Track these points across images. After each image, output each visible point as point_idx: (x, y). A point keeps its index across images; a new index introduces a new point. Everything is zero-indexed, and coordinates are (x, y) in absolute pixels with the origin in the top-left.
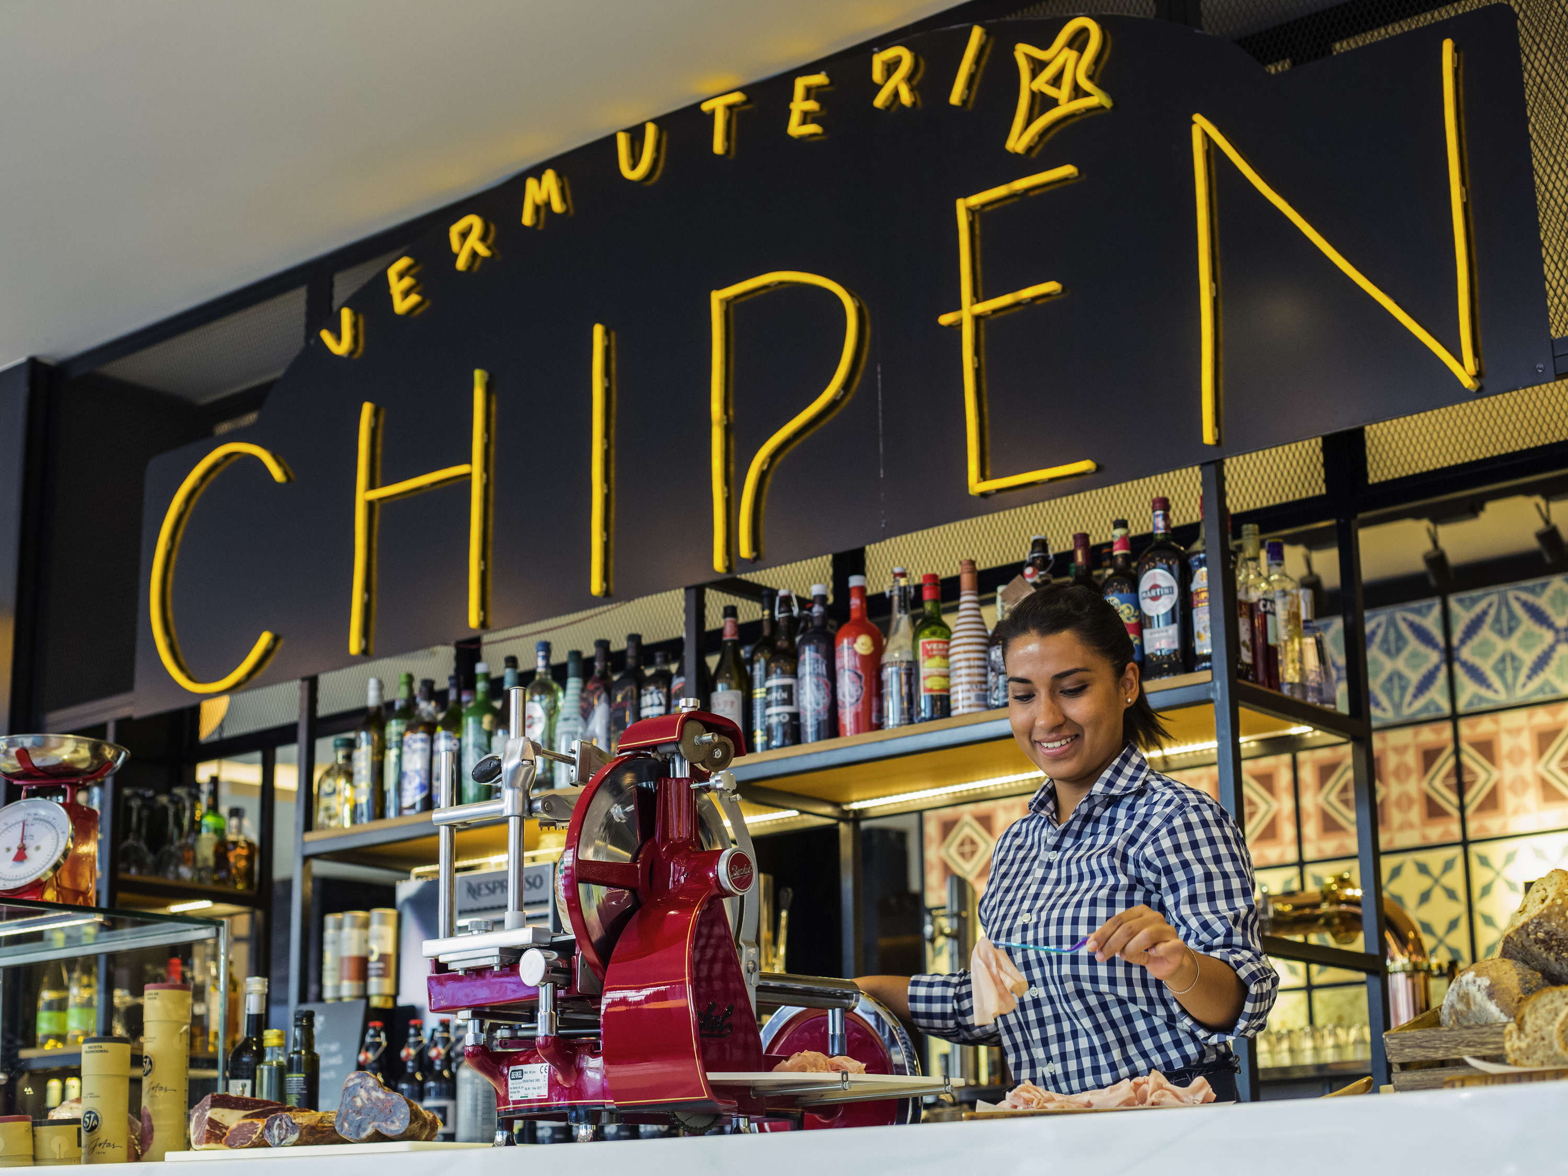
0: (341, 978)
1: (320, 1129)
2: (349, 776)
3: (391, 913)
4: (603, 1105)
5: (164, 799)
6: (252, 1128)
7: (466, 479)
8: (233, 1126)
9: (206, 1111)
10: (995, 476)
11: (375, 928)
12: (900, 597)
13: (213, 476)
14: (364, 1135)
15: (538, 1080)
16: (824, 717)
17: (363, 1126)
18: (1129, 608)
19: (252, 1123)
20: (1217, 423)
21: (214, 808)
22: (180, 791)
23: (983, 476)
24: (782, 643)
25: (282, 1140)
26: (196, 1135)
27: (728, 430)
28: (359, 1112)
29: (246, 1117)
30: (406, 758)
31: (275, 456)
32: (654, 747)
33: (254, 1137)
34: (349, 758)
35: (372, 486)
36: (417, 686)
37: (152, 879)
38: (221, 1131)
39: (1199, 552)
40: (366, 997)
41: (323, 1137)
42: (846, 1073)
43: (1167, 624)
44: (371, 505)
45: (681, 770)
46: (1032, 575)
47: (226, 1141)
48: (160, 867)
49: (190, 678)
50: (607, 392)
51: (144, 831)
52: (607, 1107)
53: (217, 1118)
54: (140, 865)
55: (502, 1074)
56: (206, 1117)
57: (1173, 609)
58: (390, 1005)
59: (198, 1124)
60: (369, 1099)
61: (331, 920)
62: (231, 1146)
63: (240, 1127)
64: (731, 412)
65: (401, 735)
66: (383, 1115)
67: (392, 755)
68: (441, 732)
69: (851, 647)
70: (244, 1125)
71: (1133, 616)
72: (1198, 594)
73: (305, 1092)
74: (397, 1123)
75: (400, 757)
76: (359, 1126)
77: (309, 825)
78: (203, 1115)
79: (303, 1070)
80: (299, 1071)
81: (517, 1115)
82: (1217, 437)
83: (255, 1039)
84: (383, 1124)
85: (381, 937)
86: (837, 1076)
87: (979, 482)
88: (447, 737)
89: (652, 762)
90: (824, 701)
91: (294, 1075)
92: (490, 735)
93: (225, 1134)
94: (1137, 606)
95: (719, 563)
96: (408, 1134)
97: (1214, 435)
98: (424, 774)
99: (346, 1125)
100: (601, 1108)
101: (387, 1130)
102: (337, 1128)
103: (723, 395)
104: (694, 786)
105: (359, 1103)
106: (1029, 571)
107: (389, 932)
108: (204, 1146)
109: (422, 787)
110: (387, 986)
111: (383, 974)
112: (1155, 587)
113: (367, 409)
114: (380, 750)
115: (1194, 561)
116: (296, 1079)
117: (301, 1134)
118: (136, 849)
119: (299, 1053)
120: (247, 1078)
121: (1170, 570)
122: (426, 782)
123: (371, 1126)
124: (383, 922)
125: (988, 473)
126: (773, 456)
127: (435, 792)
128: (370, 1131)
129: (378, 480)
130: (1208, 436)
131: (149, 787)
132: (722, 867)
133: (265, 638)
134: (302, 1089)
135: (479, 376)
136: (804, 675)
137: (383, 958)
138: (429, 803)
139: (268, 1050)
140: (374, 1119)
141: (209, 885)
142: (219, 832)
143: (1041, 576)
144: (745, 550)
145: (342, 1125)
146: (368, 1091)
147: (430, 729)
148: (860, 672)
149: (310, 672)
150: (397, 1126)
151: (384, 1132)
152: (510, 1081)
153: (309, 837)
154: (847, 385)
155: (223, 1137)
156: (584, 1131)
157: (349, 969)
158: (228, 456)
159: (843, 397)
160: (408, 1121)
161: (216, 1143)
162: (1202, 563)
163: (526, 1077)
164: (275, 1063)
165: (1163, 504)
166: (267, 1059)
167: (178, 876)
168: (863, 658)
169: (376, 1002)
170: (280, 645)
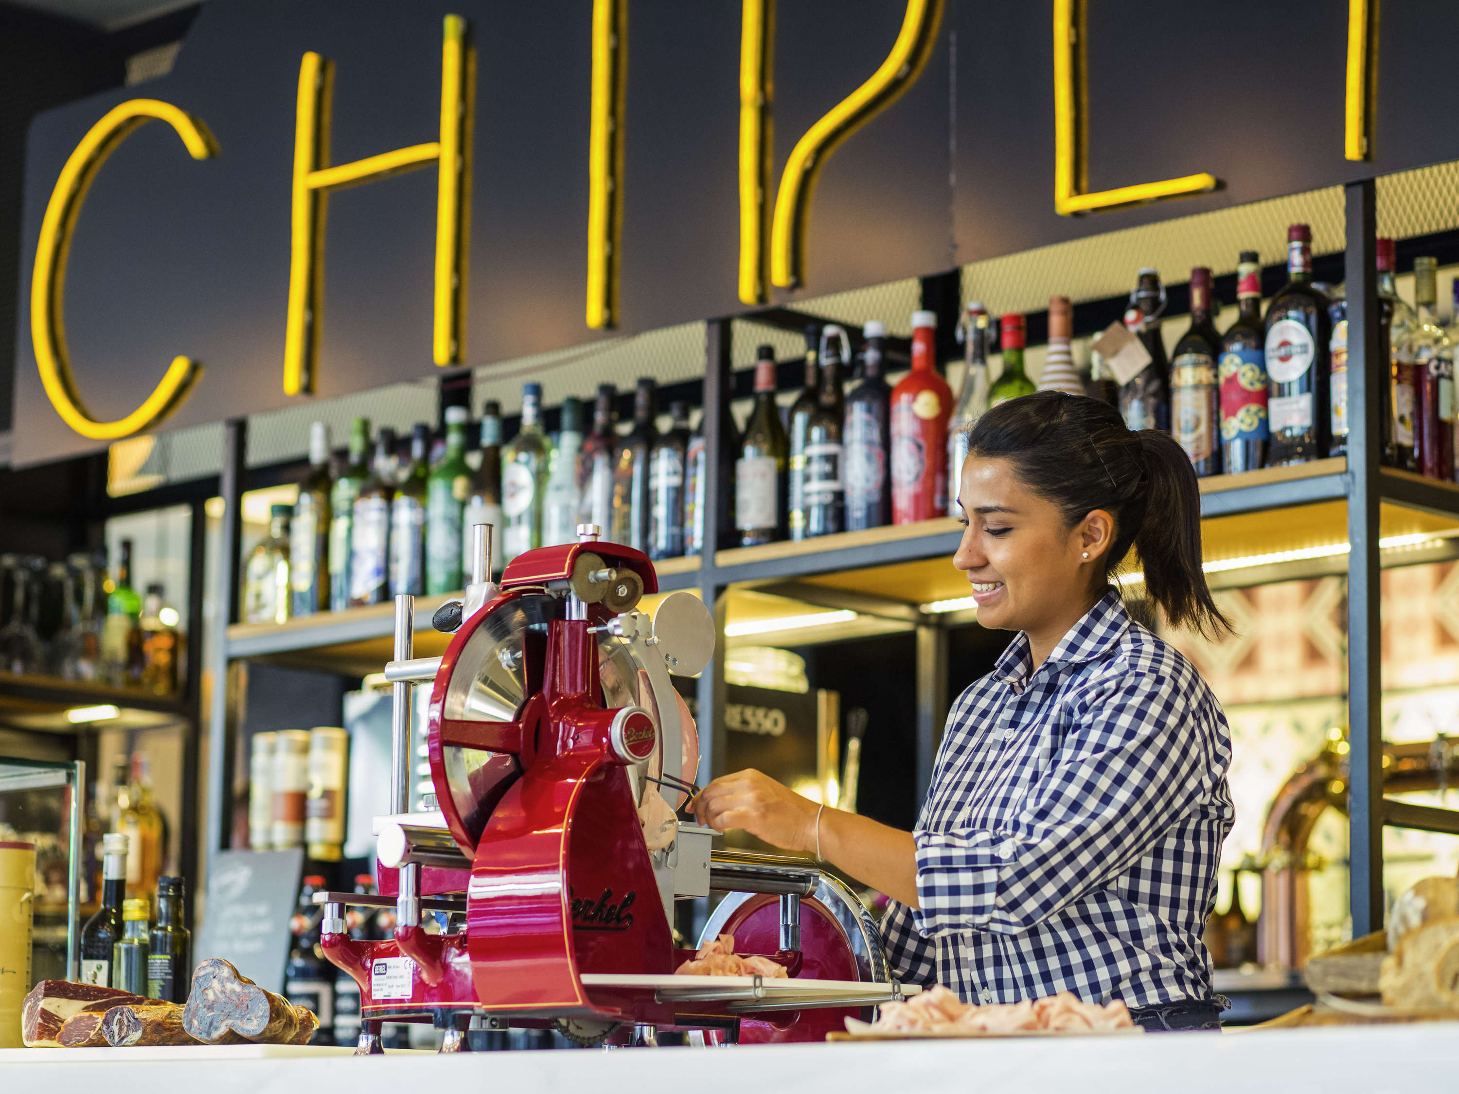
0: (274, 818)
1: (168, 1026)
2: (286, 551)
3: (337, 734)
4: (471, 1008)
5: (58, 571)
6: (90, 1022)
7: (432, 166)
8: (69, 1020)
9: (39, 1000)
10: (1094, 189)
11: (317, 755)
12: (975, 342)
13: (114, 145)
14: (215, 1035)
15: (401, 977)
16: (876, 497)
17: (215, 1024)
18: (1253, 370)
19: (91, 1016)
20: (1366, 132)
21: (126, 582)
22: (80, 561)
23: (1077, 189)
24: (827, 399)
25: (123, 1038)
26: (28, 1029)
27: (764, 112)
28: (210, 1008)
29: (86, 1008)
30: (357, 533)
31: (195, 121)
32: (546, 583)
33: (92, 1033)
34: (287, 528)
35: (317, 166)
36: (374, 434)
37: (41, 680)
38: (56, 1025)
39: (1341, 300)
40: (304, 845)
41: (172, 1036)
42: (760, 977)
43: (1301, 392)
44: (315, 195)
45: (577, 611)
46: (1135, 322)
47: (60, 1037)
48: (52, 664)
49: (86, 415)
50: (615, 55)
51: (34, 610)
52: (477, 1011)
53: (51, 1009)
54: (26, 657)
55: (364, 967)
56: (39, 1009)
57: (1309, 372)
58: (334, 855)
59: (30, 1015)
60: (223, 992)
61: (261, 741)
62: (65, 1044)
63: (77, 1021)
64: (770, 87)
65: (352, 501)
66: (239, 1011)
67: (340, 527)
68: (402, 501)
69: (910, 409)
70: (81, 1019)
71: (1258, 380)
72: (1338, 355)
73: (170, 977)
74: (255, 1022)
75: (350, 530)
76: (211, 1024)
77: (234, 616)
78: (35, 1005)
79: (168, 950)
80: (163, 952)
81: (386, 1016)
82: (1365, 150)
83: (114, 911)
84: (239, 1022)
85: (324, 767)
86: (748, 981)
87: (1071, 196)
88: (412, 507)
89: (546, 599)
90: (877, 478)
91: (157, 956)
92: (463, 505)
93: (59, 1028)
94: (1263, 369)
95: (747, 291)
96: (268, 1034)
97: (1360, 147)
98: (381, 554)
99: (195, 1022)
100: (470, 1012)
101: (243, 1030)
102: (184, 1025)
103: (758, 67)
104: (591, 630)
105: (211, 996)
106: (1131, 315)
107: (336, 759)
108: (36, 1043)
109: (378, 572)
110: (332, 830)
111: (328, 814)
112: (1285, 344)
113: (310, 63)
114: (327, 516)
115: (1333, 309)
116: (160, 962)
117: (144, 1032)
118: (21, 638)
119: (164, 929)
120: (104, 958)
121: (1307, 323)
122: (382, 564)
123: (224, 1024)
124: (328, 745)
125: (1084, 184)
126: (820, 150)
127: (393, 578)
128: (223, 1030)
129: (326, 158)
130: (1353, 149)
131: (38, 553)
132: (616, 730)
133: (179, 368)
134: (166, 974)
135: (452, 26)
136: (852, 442)
137: (327, 794)
138: (385, 594)
139: (128, 926)
140: (228, 1016)
141: (119, 686)
142: (134, 617)
143: (1147, 324)
144: (779, 274)
145: (190, 1023)
146: (221, 982)
147: (389, 492)
148: (921, 441)
149: (237, 413)
150: (255, 1025)
151: (240, 1032)
152: (374, 977)
153: (236, 632)
154: (913, 58)
155: (57, 1032)
156: (452, 1038)
157: (283, 807)
158: (133, 119)
159: (908, 74)
160: (267, 1020)
161: (50, 1039)
162: (1344, 316)
163: (389, 972)
164: (136, 942)
165: (1303, 233)
166: (127, 936)
167: (78, 676)
168: (924, 423)
169: (317, 851)
170: (201, 376)
